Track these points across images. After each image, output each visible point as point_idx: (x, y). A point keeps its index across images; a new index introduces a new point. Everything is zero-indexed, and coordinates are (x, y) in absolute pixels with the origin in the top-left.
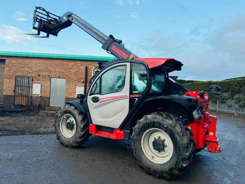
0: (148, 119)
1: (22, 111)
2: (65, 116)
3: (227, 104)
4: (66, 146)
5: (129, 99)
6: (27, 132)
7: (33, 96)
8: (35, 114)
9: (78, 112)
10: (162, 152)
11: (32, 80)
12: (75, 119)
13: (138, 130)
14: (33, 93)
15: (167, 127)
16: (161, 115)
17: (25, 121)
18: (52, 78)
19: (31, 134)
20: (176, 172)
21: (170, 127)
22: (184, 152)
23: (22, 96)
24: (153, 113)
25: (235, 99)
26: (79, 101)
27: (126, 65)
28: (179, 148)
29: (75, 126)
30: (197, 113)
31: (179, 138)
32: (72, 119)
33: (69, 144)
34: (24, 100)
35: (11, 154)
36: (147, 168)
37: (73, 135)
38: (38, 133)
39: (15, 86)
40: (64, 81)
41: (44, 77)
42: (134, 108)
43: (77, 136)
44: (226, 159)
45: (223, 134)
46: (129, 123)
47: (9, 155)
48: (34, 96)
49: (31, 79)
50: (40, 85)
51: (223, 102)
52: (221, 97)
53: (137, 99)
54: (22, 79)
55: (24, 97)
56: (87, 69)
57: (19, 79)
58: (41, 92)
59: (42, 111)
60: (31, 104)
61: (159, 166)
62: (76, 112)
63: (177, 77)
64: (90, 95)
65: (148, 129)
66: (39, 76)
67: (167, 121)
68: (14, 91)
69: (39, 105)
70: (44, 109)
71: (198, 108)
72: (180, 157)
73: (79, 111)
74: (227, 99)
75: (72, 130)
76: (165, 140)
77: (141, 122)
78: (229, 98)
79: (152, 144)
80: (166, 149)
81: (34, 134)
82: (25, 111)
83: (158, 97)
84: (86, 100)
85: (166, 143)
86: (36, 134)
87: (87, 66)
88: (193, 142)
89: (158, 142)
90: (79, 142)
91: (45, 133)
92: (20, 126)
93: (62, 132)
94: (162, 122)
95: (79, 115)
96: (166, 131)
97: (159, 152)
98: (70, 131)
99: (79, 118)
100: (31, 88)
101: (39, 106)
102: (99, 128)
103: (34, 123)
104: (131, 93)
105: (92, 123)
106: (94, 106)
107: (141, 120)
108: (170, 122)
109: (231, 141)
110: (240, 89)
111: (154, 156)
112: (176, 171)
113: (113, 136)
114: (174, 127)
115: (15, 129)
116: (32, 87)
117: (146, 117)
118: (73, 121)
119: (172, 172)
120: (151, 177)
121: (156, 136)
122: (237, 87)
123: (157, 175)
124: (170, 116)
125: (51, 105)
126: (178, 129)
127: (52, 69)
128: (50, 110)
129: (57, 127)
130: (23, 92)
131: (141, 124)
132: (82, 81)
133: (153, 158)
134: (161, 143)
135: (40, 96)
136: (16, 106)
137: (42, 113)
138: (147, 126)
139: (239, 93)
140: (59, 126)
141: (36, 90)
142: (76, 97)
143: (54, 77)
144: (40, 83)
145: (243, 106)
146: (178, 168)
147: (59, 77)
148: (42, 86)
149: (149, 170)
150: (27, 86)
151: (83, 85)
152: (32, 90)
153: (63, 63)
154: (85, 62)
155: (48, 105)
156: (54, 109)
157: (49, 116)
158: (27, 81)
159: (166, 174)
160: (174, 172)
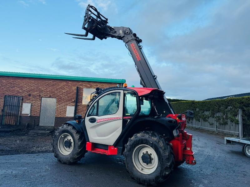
0: (137, 137)
1: (10, 131)
2: (63, 135)
3: (209, 122)
4: (65, 163)
5: (122, 120)
6: (21, 152)
7: (22, 115)
8: (25, 134)
9: (75, 131)
10: (149, 165)
11: (22, 100)
12: (73, 137)
13: (130, 147)
14: (23, 113)
15: (153, 143)
16: (148, 133)
17: (16, 141)
18: (42, 98)
19: (26, 154)
21: (154, 143)
23: (10, 116)
24: (141, 132)
25: (216, 118)
26: (77, 121)
27: (120, 93)
28: (163, 159)
29: (73, 144)
30: (176, 132)
31: (162, 151)
32: (70, 138)
33: (67, 161)
34: (13, 119)
35: (14, 172)
36: (137, 178)
37: (71, 152)
39: (4, 106)
40: (54, 100)
41: (34, 96)
42: (126, 128)
43: (75, 152)
44: (203, 170)
45: (203, 149)
47: (12, 172)
48: (24, 115)
50: (30, 105)
51: (205, 120)
52: (203, 116)
53: (129, 120)
54: (12, 98)
55: (13, 117)
56: (78, 89)
57: (8, 99)
58: (31, 112)
60: (20, 123)
61: (147, 176)
62: (74, 132)
64: (87, 116)
65: (138, 145)
66: (30, 95)
67: (152, 138)
68: (3, 111)
69: (28, 124)
70: (33, 129)
71: (177, 128)
72: (163, 166)
73: (77, 130)
74: (208, 118)
75: (69, 148)
76: (151, 154)
77: (132, 140)
78: (210, 116)
79: (141, 159)
80: (153, 161)
81: (29, 153)
82: (14, 131)
83: (147, 119)
84: (84, 121)
85: (152, 156)
86: (32, 153)
87: (79, 86)
88: (173, 154)
89: (146, 155)
90: (76, 158)
91: (39, 152)
92: (13, 146)
93: (60, 150)
94: (148, 139)
95: (76, 133)
96: (152, 147)
97: (147, 164)
98: (67, 149)
99: (77, 137)
100: (20, 107)
101: (29, 127)
102: (95, 146)
103: (25, 143)
104: (124, 115)
105: (89, 141)
106: (92, 126)
107: (132, 138)
108: (155, 139)
109: (210, 156)
110: (219, 109)
111: (143, 168)
112: (161, 179)
113: (107, 153)
114: (158, 143)
115: (8, 149)
116: (22, 107)
117: (136, 135)
118: (70, 140)
119: (158, 180)
121: (144, 151)
122: (217, 106)
123: (146, 183)
124: (154, 134)
125: (40, 125)
126: (161, 144)
127: (43, 89)
128: (40, 130)
129: (55, 145)
130: (12, 112)
131: (132, 141)
132: (73, 100)
133: (142, 169)
134: (148, 156)
135: (29, 115)
136: (4, 125)
137: (31, 132)
138: (137, 143)
139: (219, 111)
140: (57, 144)
141: (26, 109)
142: (66, 116)
143: (45, 97)
144: (30, 103)
145: (223, 124)
146: (162, 176)
147: (50, 97)
148: (32, 106)
149: (139, 180)
150: (16, 105)
151: (73, 104)
152: (21, 109)
153: (54, 83)
154: (76, 83)
155: (37, 124)
156: (44, 128)
157: (39, 135)
158: (17, 100)
159: (153, 182)
160: (159, 180)
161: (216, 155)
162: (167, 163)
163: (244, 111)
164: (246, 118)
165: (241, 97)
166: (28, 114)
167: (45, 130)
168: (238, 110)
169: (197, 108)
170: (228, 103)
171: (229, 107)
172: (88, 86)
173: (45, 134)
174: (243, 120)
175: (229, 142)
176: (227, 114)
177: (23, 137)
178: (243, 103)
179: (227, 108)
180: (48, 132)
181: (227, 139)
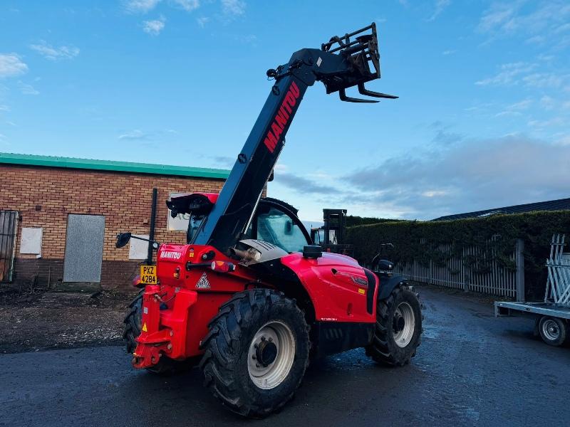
3: (449, 269)
6: (32, 345)
7: (20, 257)
8: (30, 302)
11: (20, 220)
14: (22, 251)
18: (70, 215)
19: (47, 350)
25: (465, 259)
35: (31, 395)
38: (62, 346)
40: (100, 220)
41: (51, 211)
45: (450, 329)
47: (27, 396)
48: (25, 257)
49: (17, 216)
50: (39, 232)
51: (440, 264)
52: (437, 254)
56: (155, 194)
58: (43, 249)
59: (48, 294)
60: (14, 276)
63: (345, 211)
66: (38, 209)
70: (50, 290)
74: (448, 259)
78: (453, 255)
81: (52, 348)
86: (60, 348)
87: (158, 188)
92: (8, 331)
100: (15, 238)
101: (37, 281)
109: (467, 343)
110: (472, 239)
116: (19, 235)
122: (468, 234)
125: (66, 279)
127: (72, 195)
128: (65, 291)
132: (146, 221)
135: (39, 256)
139: (471, 245)
141: (31, 242)
142: (130, 258)
143: (77, 212)
144: (40, 227)
145: (480, 273)
147: (89, 213)
148: (44, 233)
150: (6, 233)
151: (146, 230)
152: (18, 243)
153: (99, 179)
154: (151, 179)
155: (59, 278)
156: (76, 288)
157: (68, 305)
158: (7, 220)
161: (480, 341)
163: (527, 243)
164: (532, 259)
165: (522, 214)
166: (36, 255)
167: (80, 292)
168: (515, 242)
169: (421, 237)
170: (493, 226)
171: (495, 236)
172: (181, 186)
173: (81, 301)
174: (526, 263)
175: (503, 311)
176: (490, 251)
177: (27, 309)
178: (526, 225)
179: (489, 237)
180: (89, 296)
181: (501, 305)
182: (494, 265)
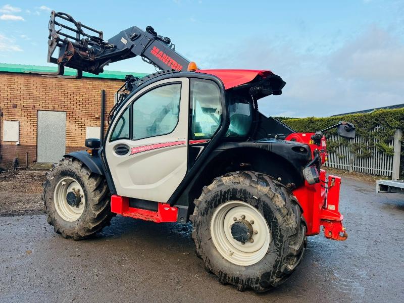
0: (223, 184)
2: (64, 181)
3: (338, 155)
4: (68, 237)
5: (187, 147)
7: (4, 143)
8: (9, 178)
9: (88, 174)
10: (248, 244)
11: (2, 115)
12: (83, 186)
13: (205, 206)
14: (4, 139)
15: (259, 199)
16: (248, 177)
18: (39, 112)
20: (276, 280)
21: (264, 199)
22: (289, 244)
24: (233, 173)
25: (351, 146)
26: (91, 152)
27: (180, 83)
28: (282, 236)
29: (83, 200)
30: (310, 172)
31: (281, 218)
32: (77, 186)
33: (72, 233)
36: (221, 273)
37: (79, 216)
41: (25, 108)
42: (196, 165)
43: (88, 218)
46: (187, 192)
48: (7, 143)
50: (16, 125)
51: (331, 150)
53: (203, 148)
56: (104, 94)
58: (20, 137)
59: (23, 172)
60: (1, 158)
61: (244, 269)
62: (84, 174)
64: (110, 141)
65: (224, 202)
66: (15, 106)
67: (259, 187)
69: (17, 160)
70: (27, 168)
71: (311, 163)
72: (282, 252)
73: (90, 172)
74: (337, 147)
75: (78, 206)
76: (253, 223)
77: (210, 191)
78: (341, 144)
79: (230, 230)
80: (255, 238)
83: (241, 144)
84: (104, 151)
85: (255, 227)
86: (10, 215)
87: (105, 89)
88: (305, 225)
89: (241, 225)
90: (91, 228)
91: (26, 213)
93: (58, 211)
94: (249, 190)
95: (89, 178)
96: (257, 207)
97: (244, 243)
98: (74, 208)
99: (91, 184)
101: (17, 163)
102: (130, 203)
103: (7, 194)
104: (191, 136)
105: (115, 193)
106: (120, 162)
107: (211, 187)
108: (265, 189)
109: (352, 215)
111: (233, 250)
112: (275, 278)
113: (156, 218)
114: (272, 199)
116: (2, 128)
117: (220, 181)
118: (79, 191)
119: (268, 279)
120: (228, 290)
121: (237, 214)
123: (240, 286)
124: (264, 179)
125: (39, 161)
126: (279, 202)
127: (39, 95)
128: (38, 170)
129: (48, 201)
131: (210, 193)
132: (97, 116)
133: (232, 254)
134: (247, 227)
135: (17, 143)
137: (22, 174)
138: (222, 197)
139: (357, 135)
140: (52, 199)
141: (11, 132)
143: (43, 109)
144: (16, 121)
145: (363, 158)
146: (279, 272)
147: (53, 110)
148: (20, 125)
149: (225, 276)
151: (98, 123)
153: (60, 83)
154: (100, 82)
155: (34, 159)
156: (46, 167)
157: (36, 180)
159: (256, 284)
160: (271, 280)
162: (292, 245)
165: (402, 109)
166: (15, 142)
168: (394, 132)
170: (376, 120)
171: (377, 127)
175: (384, 188)
176: (372, 139)
177: (3, 183)
179: (373, 129)
181: (382, 183)
182: (375, 152)
